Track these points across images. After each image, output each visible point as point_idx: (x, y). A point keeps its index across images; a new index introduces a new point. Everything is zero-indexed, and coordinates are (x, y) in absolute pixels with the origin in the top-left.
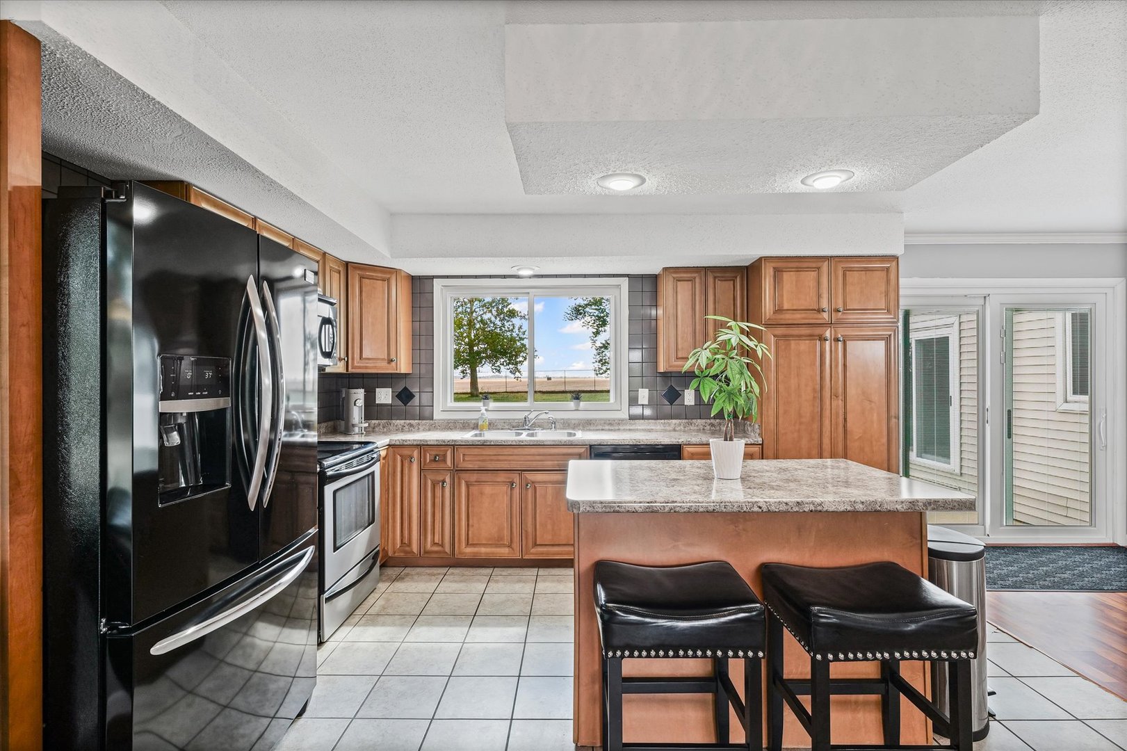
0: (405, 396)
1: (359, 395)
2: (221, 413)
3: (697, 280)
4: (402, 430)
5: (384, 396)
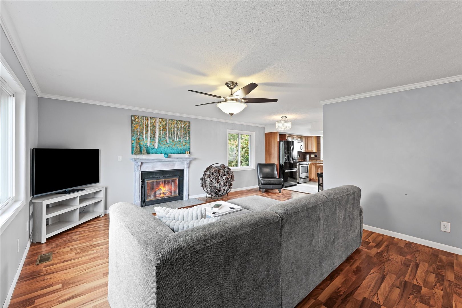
0: (316, 156)
1: (308, 156)
2: (289, 156)
4: (315, 161)
5: (313, 156)
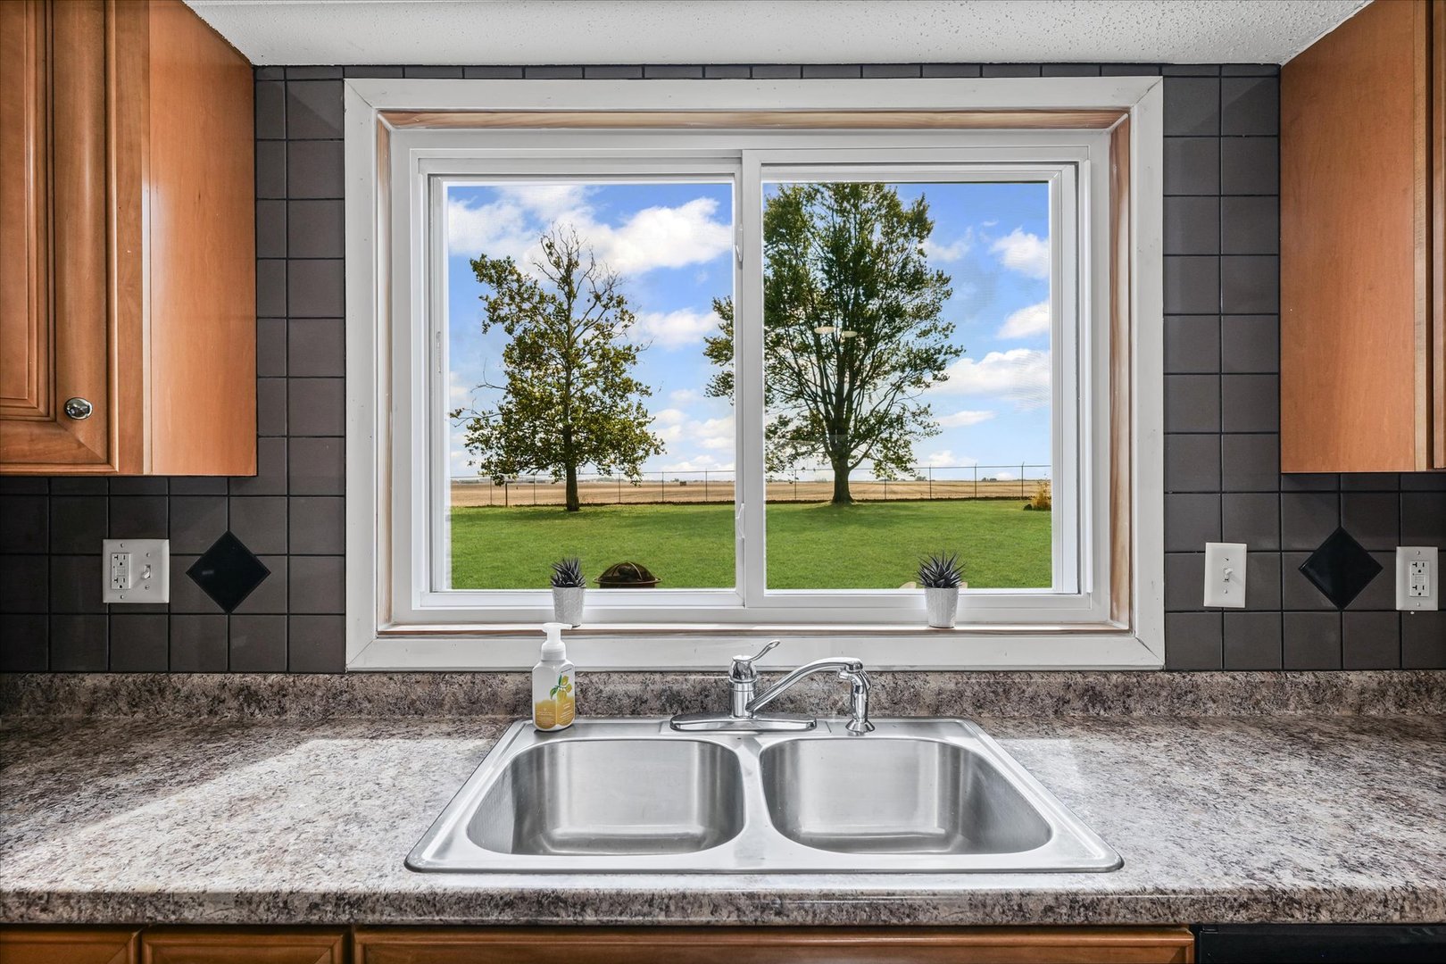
5: (139, 572)
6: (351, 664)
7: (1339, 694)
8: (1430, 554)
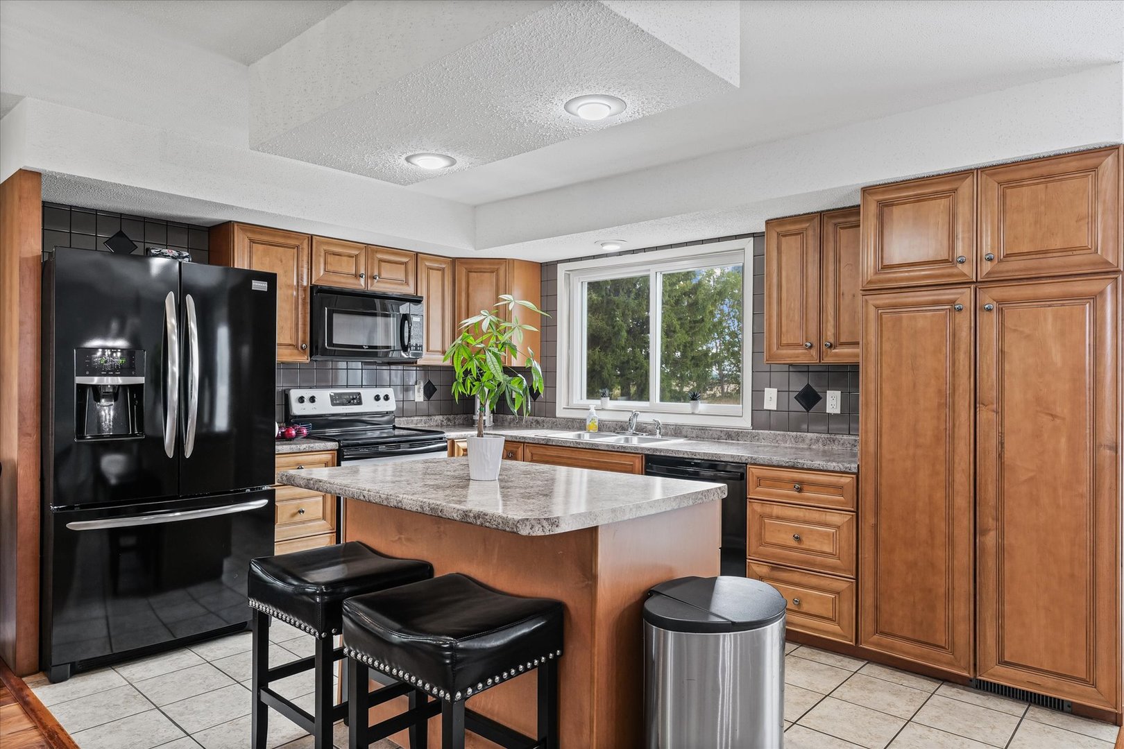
3: (810, 232)
4: (531, 427)
6: (557, 416)
7: (803, 440)
8: (838, 393)
